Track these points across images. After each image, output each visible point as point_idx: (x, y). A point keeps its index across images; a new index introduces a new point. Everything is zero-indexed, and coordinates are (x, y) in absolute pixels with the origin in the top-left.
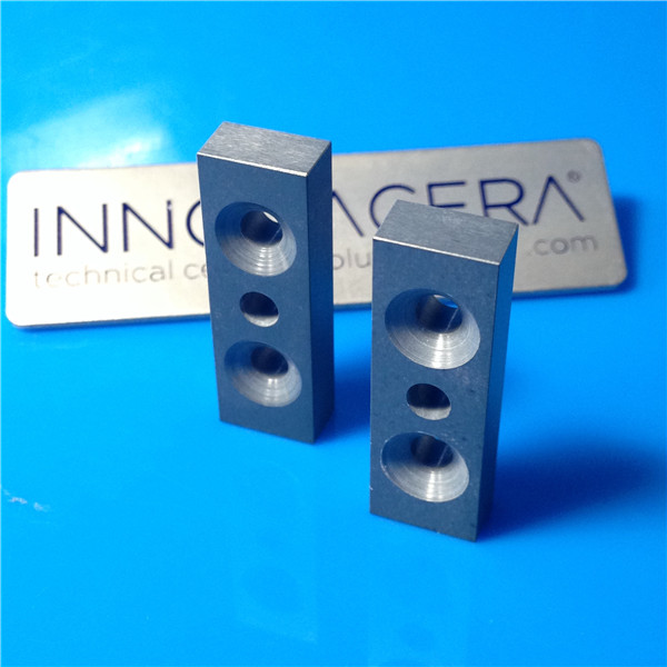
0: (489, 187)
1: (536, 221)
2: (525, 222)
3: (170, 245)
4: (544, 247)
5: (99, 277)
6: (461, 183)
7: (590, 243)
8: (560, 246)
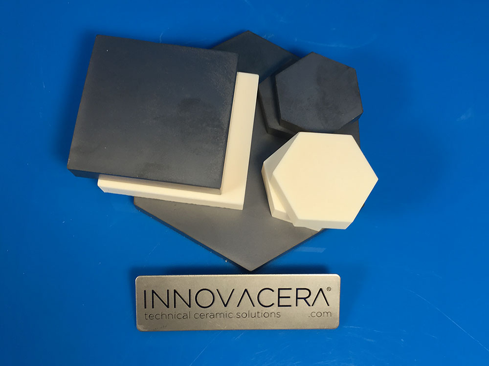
0: (299, 291)
1: (312, 305)
2: (309, 305)
3: (189, 306)
4: (314, 314)
5: (166, 316)
6: (291, 289)
7: (329, 314)
8: (319, 314)
